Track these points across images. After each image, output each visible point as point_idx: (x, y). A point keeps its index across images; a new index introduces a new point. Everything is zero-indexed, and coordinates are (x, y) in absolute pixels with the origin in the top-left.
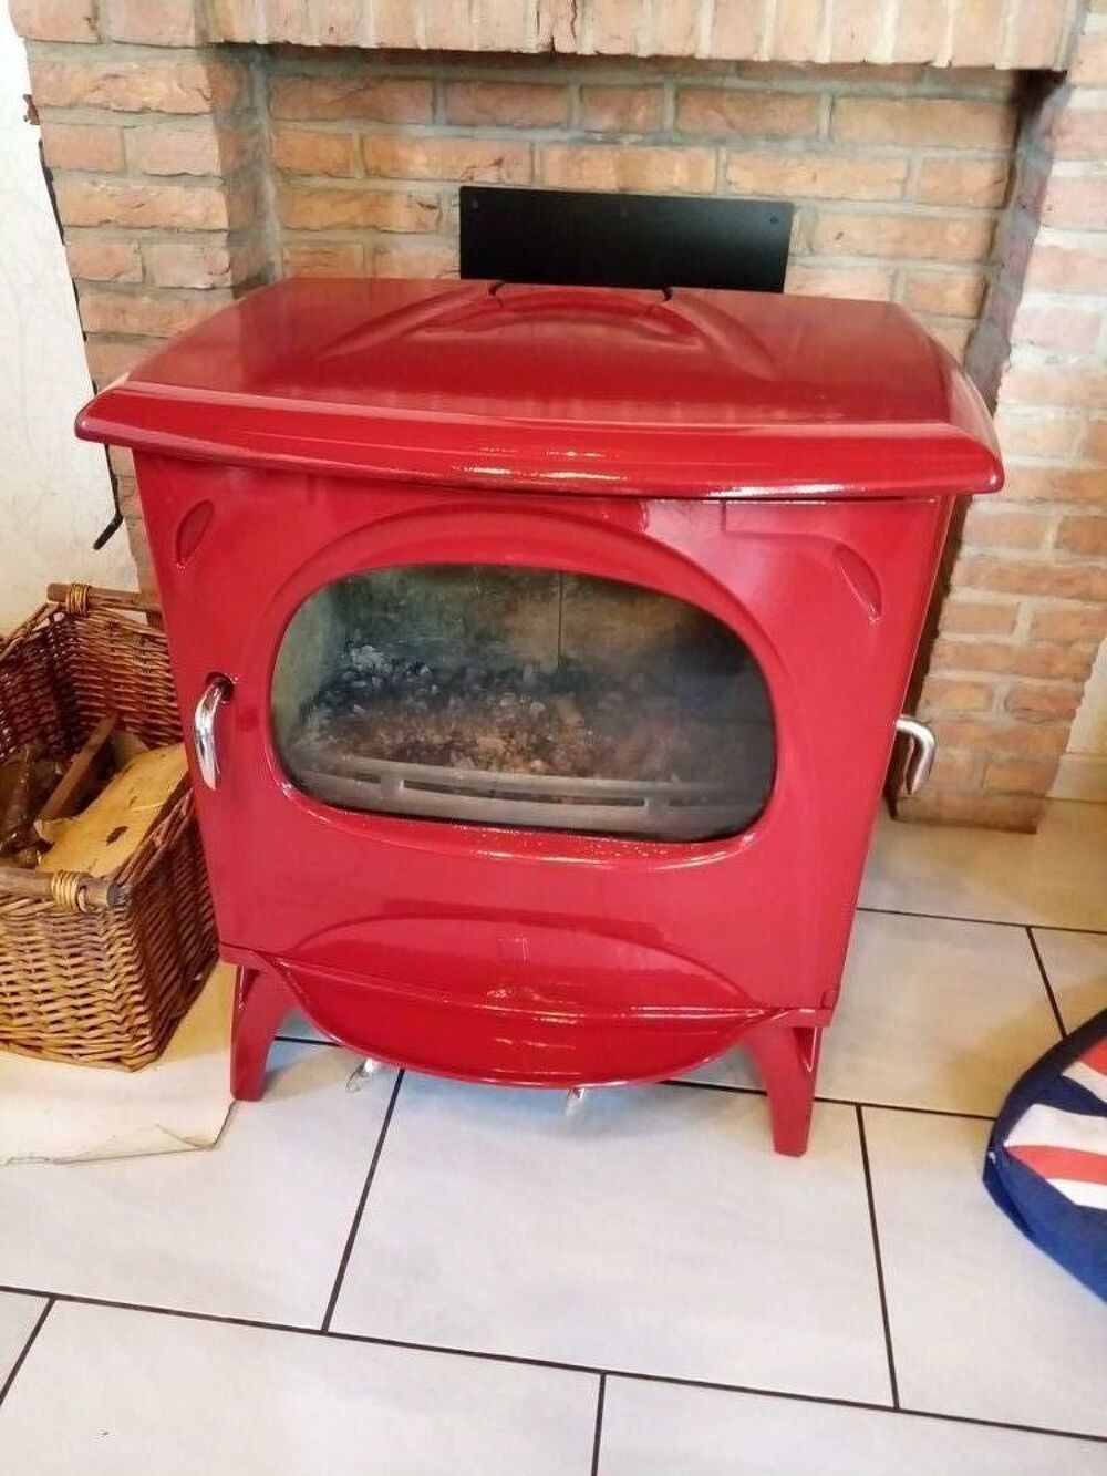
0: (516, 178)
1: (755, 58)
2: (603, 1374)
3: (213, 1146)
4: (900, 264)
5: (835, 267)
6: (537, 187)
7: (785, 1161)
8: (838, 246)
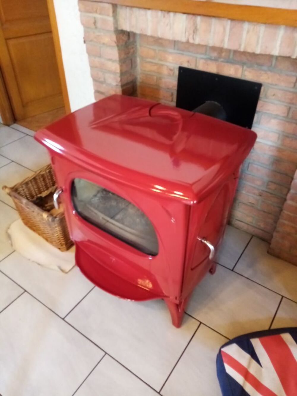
0: (192, 66)
1: (239, 50)
2: (106, 353)
3: (67, 273)
4: (292, 106)
5: (272, 103)
6: (197, 69)
7: (174, 328)
8: (273, 97)
